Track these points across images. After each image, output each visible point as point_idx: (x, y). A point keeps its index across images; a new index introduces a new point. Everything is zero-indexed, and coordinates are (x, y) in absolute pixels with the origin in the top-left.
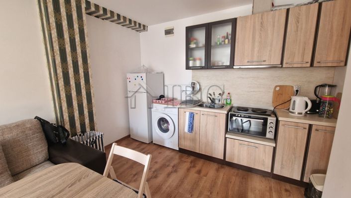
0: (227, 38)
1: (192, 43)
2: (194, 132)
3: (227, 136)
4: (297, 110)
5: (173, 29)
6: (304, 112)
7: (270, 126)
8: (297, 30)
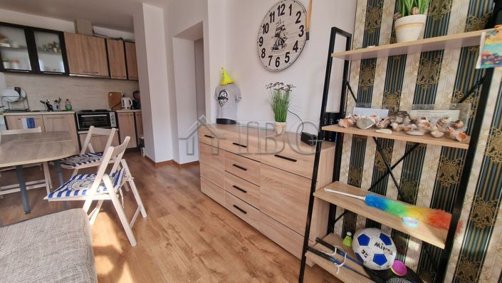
0: (55, 47)
1: (2, 41)
4: (126, 106)
6: (130, 107)
7: (112, 118)
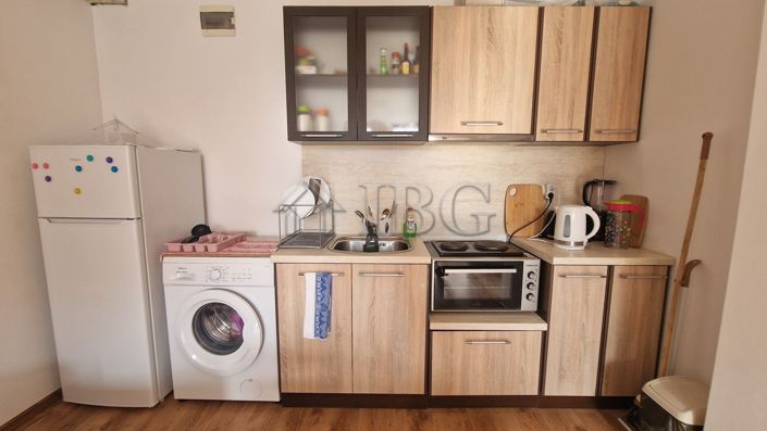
0: (406, 59)
1: (303, 61)
2: (332, 334)
3: (432, 327)
4: (573, 238)
5: (231, 14)
7: (530, 281)
8: (560, 59)
